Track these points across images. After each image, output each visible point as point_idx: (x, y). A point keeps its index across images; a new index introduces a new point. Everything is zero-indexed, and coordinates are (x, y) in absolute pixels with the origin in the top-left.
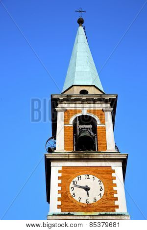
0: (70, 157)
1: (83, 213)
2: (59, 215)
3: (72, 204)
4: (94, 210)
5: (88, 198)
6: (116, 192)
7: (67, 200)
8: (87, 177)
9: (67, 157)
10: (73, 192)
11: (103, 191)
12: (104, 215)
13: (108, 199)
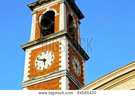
0: (35, 43)
1: (41, 76)
2: (28, 81)
3: (36, 72)
4: (47, 73)
5: (45, 66)
6: (60, 57)
7: (33, 71)
8: (45, 53)
9: (33, 44)
10: (37, 65)
11: (54, 59)
12: (52, 74)
13: (56, 63)
